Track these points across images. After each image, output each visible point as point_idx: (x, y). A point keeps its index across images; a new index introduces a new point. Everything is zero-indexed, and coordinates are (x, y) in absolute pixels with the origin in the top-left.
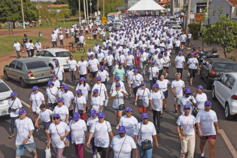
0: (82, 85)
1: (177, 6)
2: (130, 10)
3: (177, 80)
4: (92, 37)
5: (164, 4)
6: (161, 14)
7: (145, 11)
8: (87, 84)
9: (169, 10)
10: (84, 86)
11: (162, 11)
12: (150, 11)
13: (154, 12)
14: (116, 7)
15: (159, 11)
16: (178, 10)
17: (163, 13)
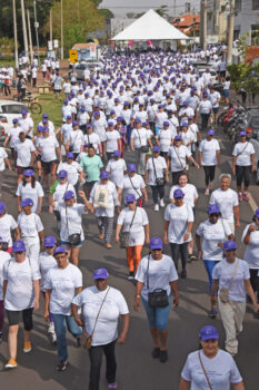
0: (29, 185)
1: (215, 31)
2: (116, 38)
3: (223, 190)
4: (47, 90)
5: (187, 27)
6: (180, 48)
7: (148, 42)
8: (37, 184)
9: (197, 40)
10: (33, 186)
11: (183, 43)
12: (159, 41)
13: (167, 43)
14: (86, 31)
15: (178, 41)
16: (216, 39)
17: (184, 47)
